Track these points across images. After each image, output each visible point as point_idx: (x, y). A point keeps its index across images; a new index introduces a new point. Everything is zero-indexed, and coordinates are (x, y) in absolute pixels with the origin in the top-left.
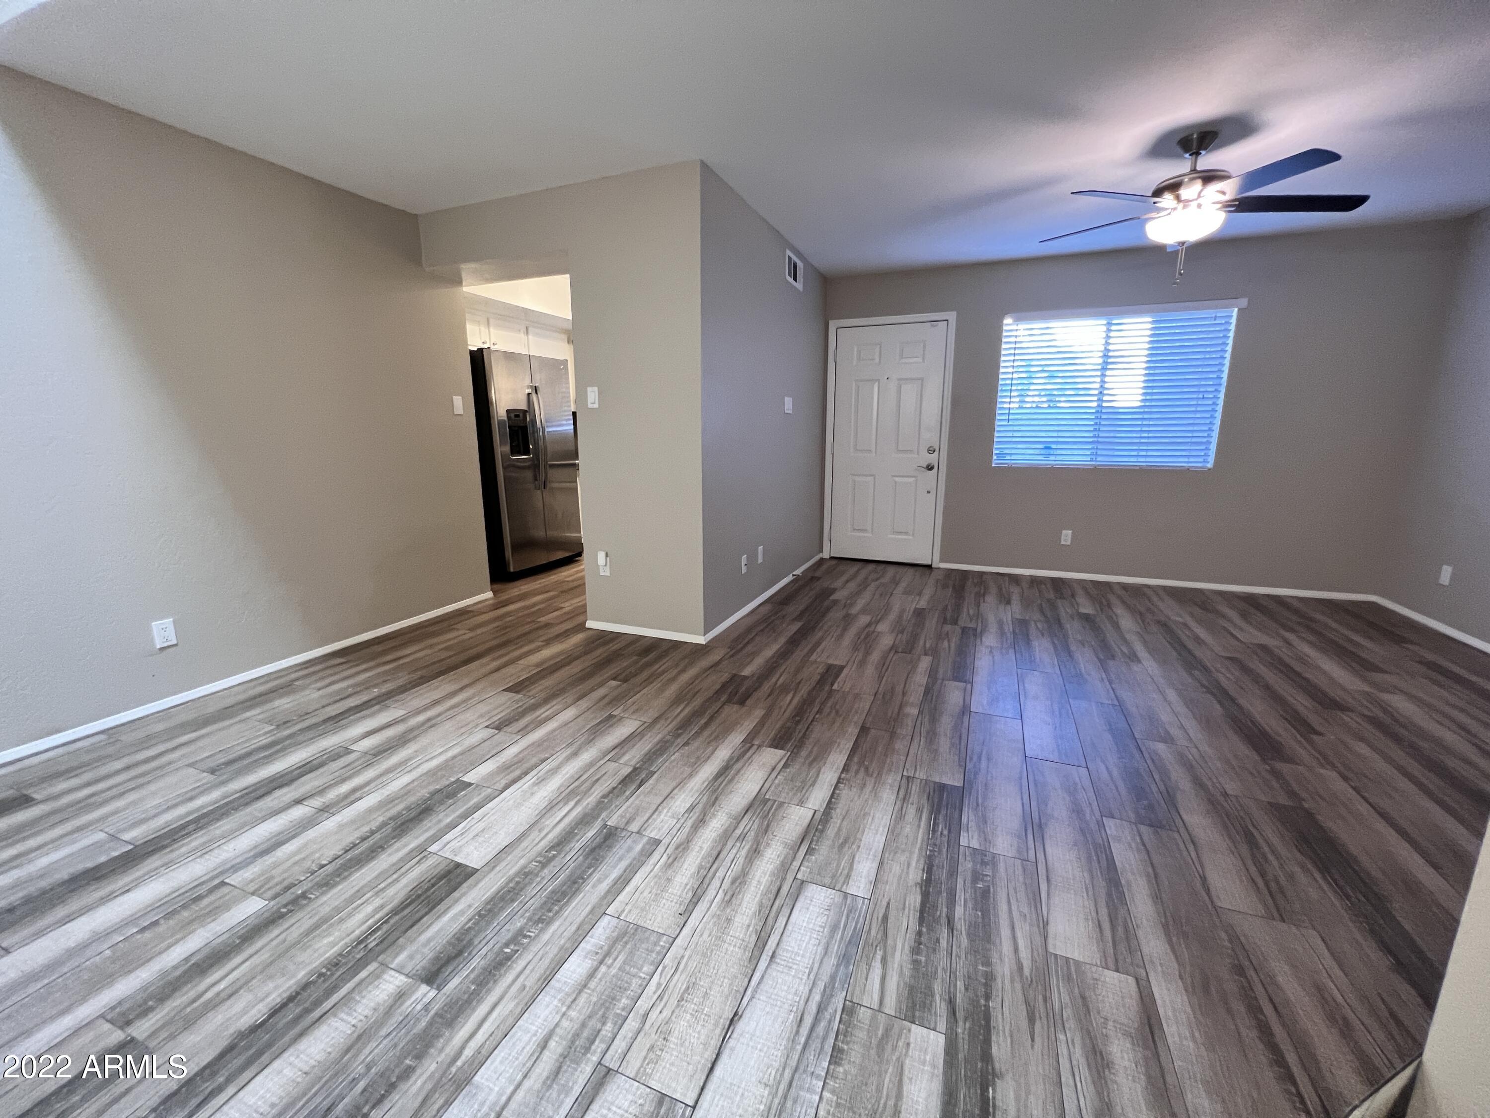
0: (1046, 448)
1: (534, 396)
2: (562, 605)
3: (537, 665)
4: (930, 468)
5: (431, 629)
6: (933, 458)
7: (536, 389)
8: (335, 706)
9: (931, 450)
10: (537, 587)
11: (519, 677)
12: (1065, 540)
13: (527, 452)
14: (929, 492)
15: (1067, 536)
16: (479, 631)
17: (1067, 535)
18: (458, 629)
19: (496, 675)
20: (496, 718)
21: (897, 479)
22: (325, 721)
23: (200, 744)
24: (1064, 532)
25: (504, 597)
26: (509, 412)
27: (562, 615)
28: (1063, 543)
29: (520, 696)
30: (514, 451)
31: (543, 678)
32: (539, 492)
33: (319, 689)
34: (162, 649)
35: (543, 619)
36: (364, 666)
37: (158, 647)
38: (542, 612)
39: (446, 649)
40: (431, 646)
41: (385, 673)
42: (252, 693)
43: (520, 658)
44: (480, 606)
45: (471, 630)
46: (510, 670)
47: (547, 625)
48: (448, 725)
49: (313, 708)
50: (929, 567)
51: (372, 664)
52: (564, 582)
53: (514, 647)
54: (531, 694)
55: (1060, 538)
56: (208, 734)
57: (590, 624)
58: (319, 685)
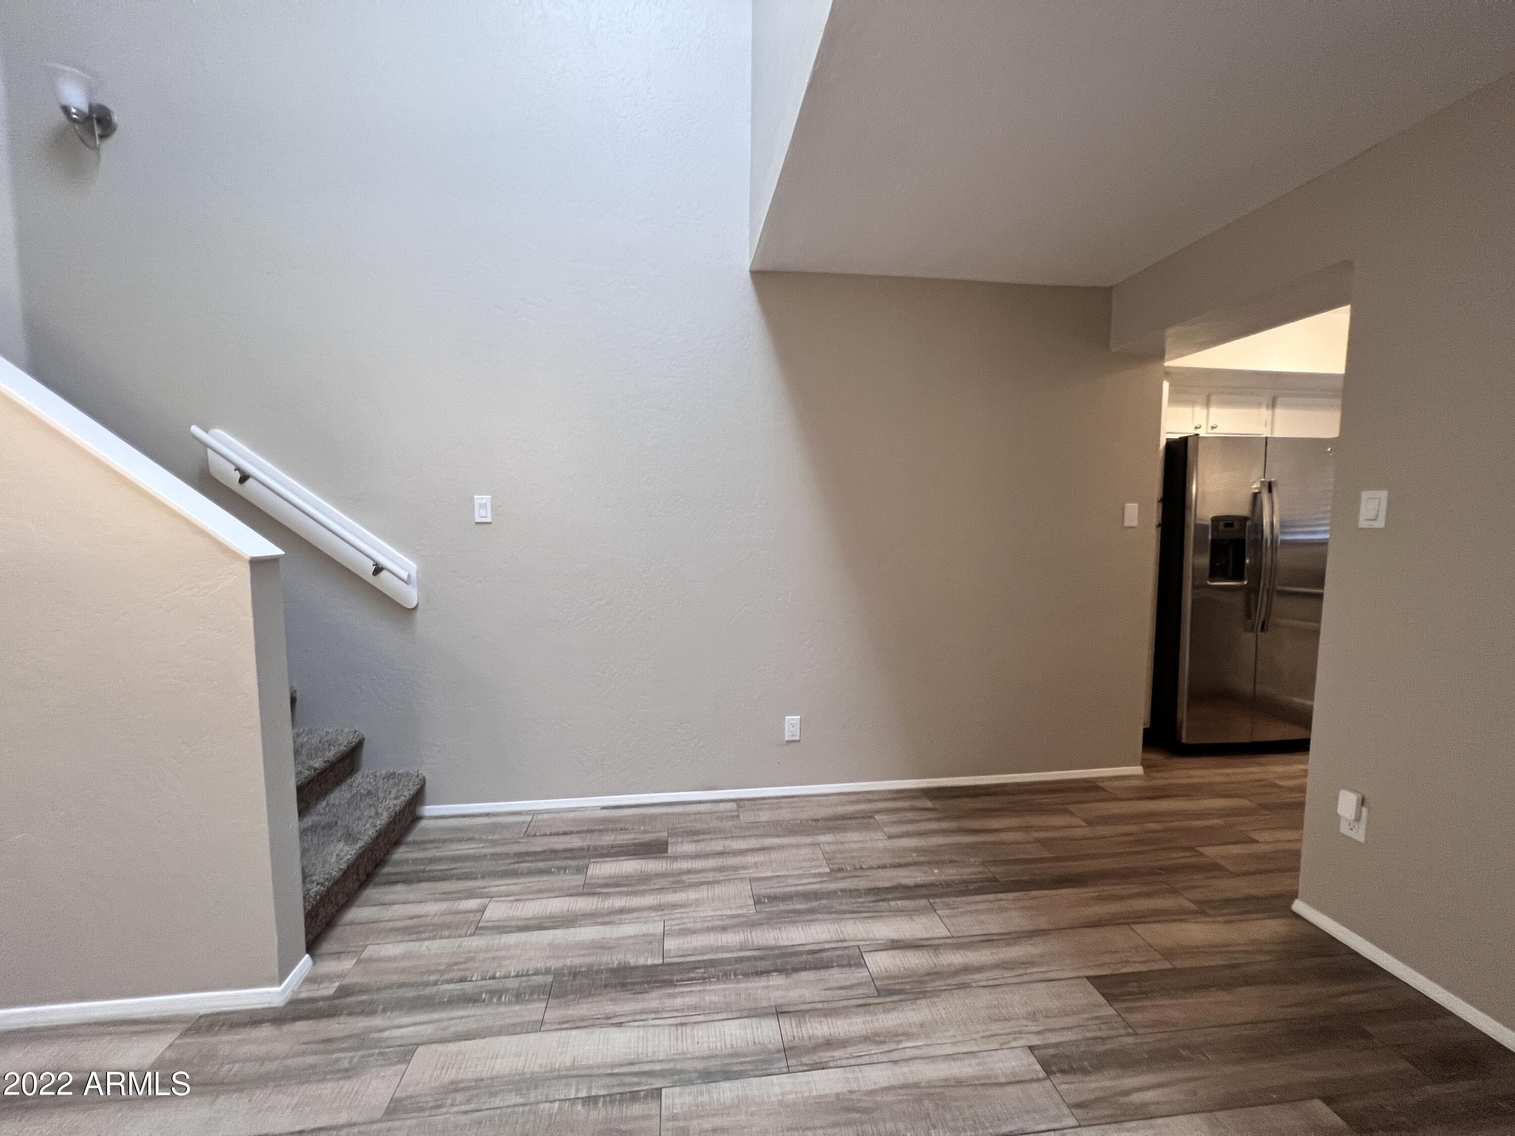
1: (1265, 497)
2: (1256, 836)
3: (1167, 954)
5: (1039, 799)
7: (1270, 487)
8: (892, 873)
10: (1217, 779)
11: (1126, 962)
13: (1239, 577)
16: (1101, 830)
18: (1071, 814)
19: (1091, 936)
20: (1053, 1038)
22: (870, 891)
23: (775, 855)
25: (1160, 779)
26: (1216, 520)
27: (1250, 856)
29: (1110, 1011)
30: (1215, 573)
31: (1166, 992)
32: (1251, 636)
33: (890, 837)
34: (789, 742)
35: (1211, 852)
36: (944, 825)
37: (787, 739)
38: (1211, 836)
39: (1044, 842)
40: (1028, 828)
41: (960, 846)
42: (841, 810)
43: (1140, 918)
44: (1117, 784)
45: (1090, 823)
46: (1117, 937)
47: (1213, 869)
48: (984, 998)
49: (872, 863)
51: (952, 825)
52: (1274, 785)
53: (1137, 890)
54: (1134, 1018)
56: (782, 847)
57: (1299, 906)
58: (894, 830)
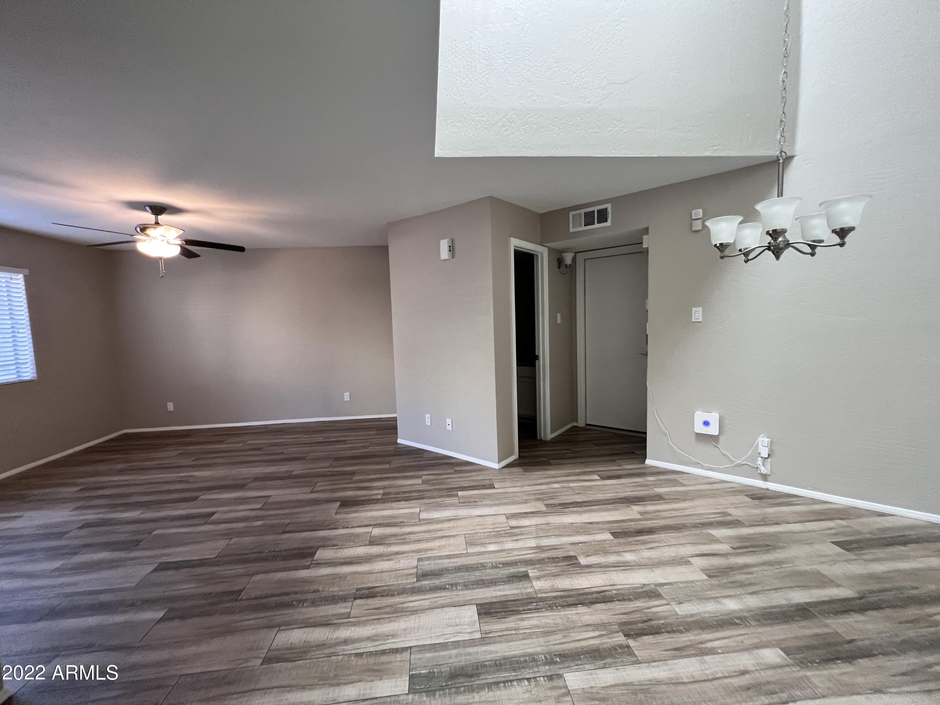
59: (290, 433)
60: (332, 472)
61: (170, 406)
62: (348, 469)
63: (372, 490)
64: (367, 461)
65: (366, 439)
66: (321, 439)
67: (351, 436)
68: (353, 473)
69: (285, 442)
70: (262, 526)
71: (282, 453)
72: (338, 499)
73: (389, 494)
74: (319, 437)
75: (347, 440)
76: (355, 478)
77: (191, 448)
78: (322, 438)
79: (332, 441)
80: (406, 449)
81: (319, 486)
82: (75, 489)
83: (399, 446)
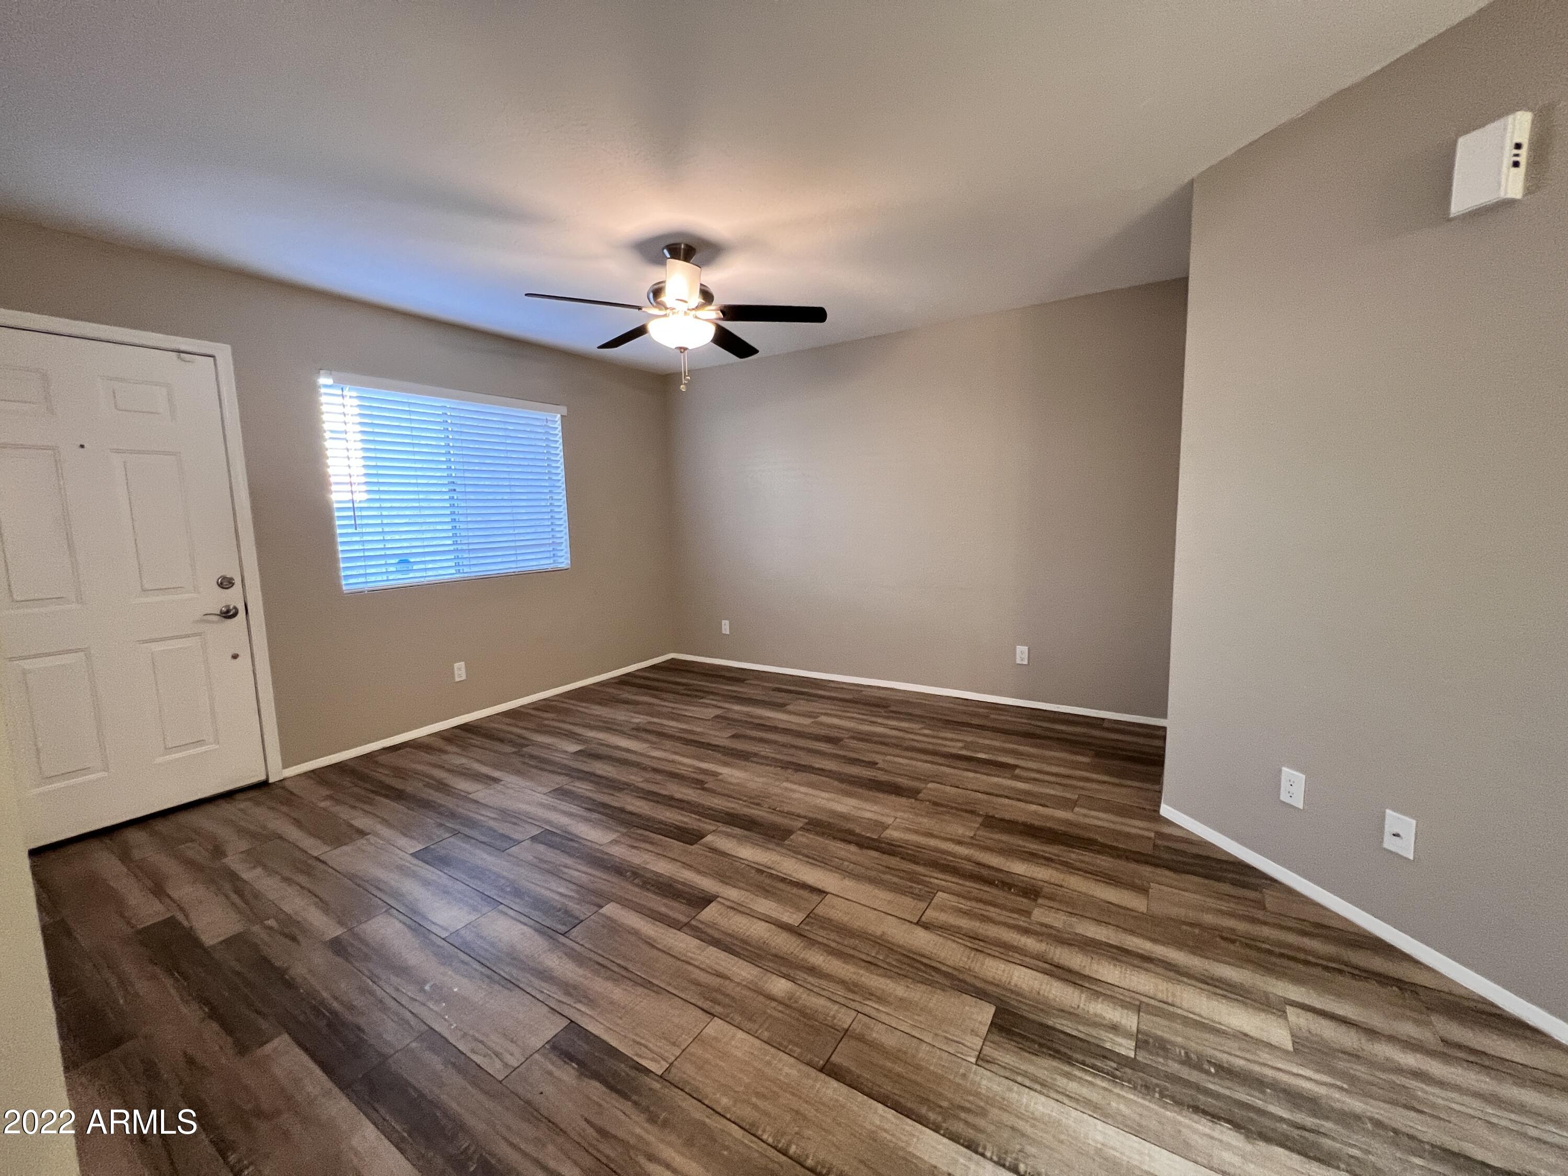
0: (401, 562)
4: (228, 614)
6: (233, 597)
9: (226, 583)
12: (460, 676)
14: (235, 657)
15: (460, 671)
17: (460, 669)
21: (157, 647)
24: (456, 665)
28: (457, 679)
50: (263, 785)
55: (453, 673)
59: (897, 715)
60: (978, 864)
61: (726, 627)
62: (1019, 868)
63: (1097, 994)
64: (1073, 856)
65: (1069, 777)
66: (955, 748)
67: (1030, 757)
68: (1032, 892)
69: (885, 736)
70: (786, 1003)
71: (872, 764)
72: (990, 988)
73: (1162, 1047)
74: (952, 740)
75: (1016, 767)
76: (1040, 915)
77: (737, 708)
78: (960, 744)
79: (979, 760)
80: (1195, 850)
81: (942, 909)
82: (573, 748)
83: (1167, 830)
